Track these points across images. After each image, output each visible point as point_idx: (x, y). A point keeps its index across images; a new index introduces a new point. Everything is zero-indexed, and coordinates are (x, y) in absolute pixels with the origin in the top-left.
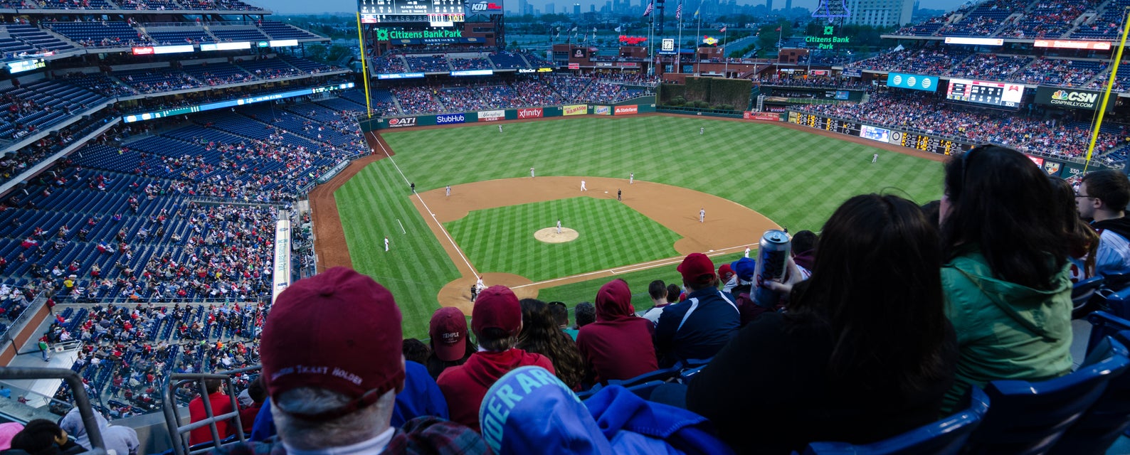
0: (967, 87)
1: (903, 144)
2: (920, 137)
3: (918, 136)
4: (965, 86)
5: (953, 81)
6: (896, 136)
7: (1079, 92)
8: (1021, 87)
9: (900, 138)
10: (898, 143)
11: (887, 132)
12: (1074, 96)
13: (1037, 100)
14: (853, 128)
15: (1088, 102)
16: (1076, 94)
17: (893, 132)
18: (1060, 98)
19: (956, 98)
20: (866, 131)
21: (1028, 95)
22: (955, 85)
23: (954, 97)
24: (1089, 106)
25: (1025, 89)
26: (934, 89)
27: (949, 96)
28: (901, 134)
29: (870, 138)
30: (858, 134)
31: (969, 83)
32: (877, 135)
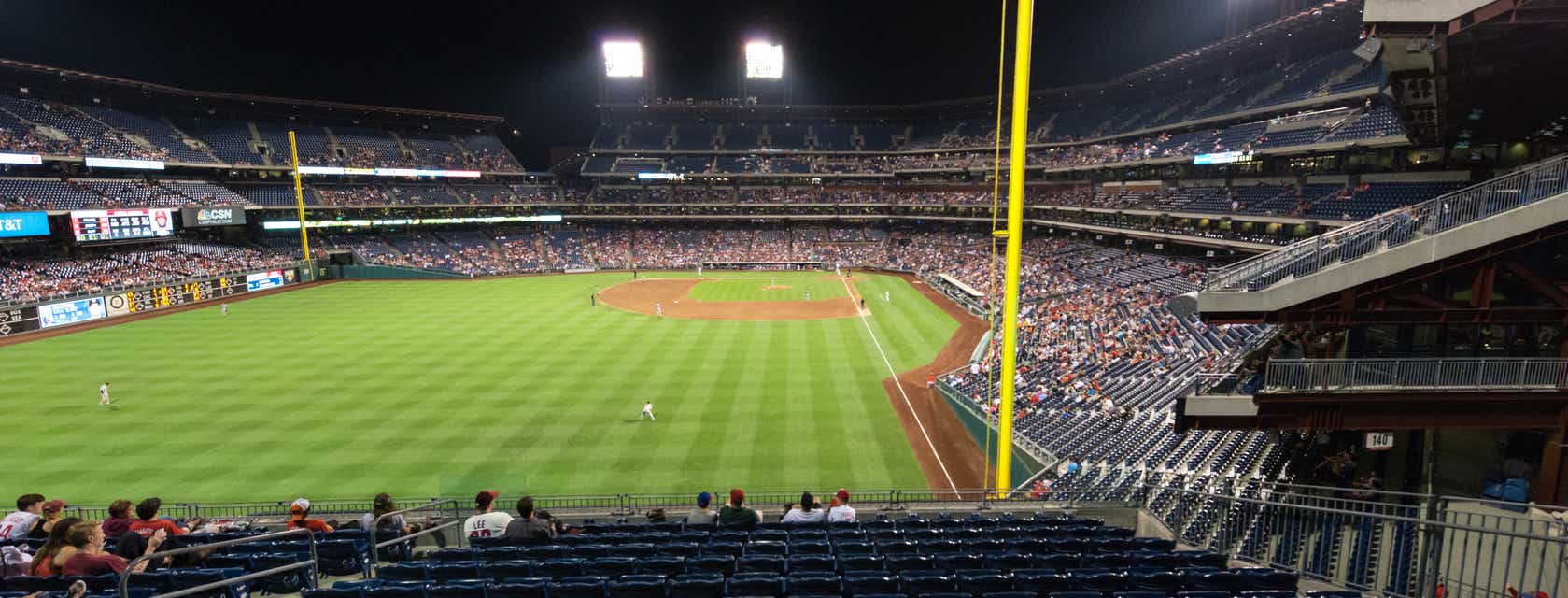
0: (102, 220)
1: (133, 310)
2: (155, 291)
3: (152, 290)
4: (98, 219)
5: (76, 215)
6: (117, 302)
7: (218, 209)
8: (168, 212)
9: (122, 305)
10: (125, 310)
11: (98, 302)
12: (215, 214)
13: (187, 223)
14: (17, 319)
15: (228, 218)
16: (216, 211)
17: (108, 299)
18: (205, 218)
19: (91, 239)
20: (50, 315)
21: (177, 217)
22: (81, 220)
23: (87, 237)
24: (230, 221)
25: (173, 214)
26: (47, 232)
27: (80, 237)
28: (124, 296)
29: (67, 322)
30: (36, 324)
31: (103, 214)
32: (80, 313)
